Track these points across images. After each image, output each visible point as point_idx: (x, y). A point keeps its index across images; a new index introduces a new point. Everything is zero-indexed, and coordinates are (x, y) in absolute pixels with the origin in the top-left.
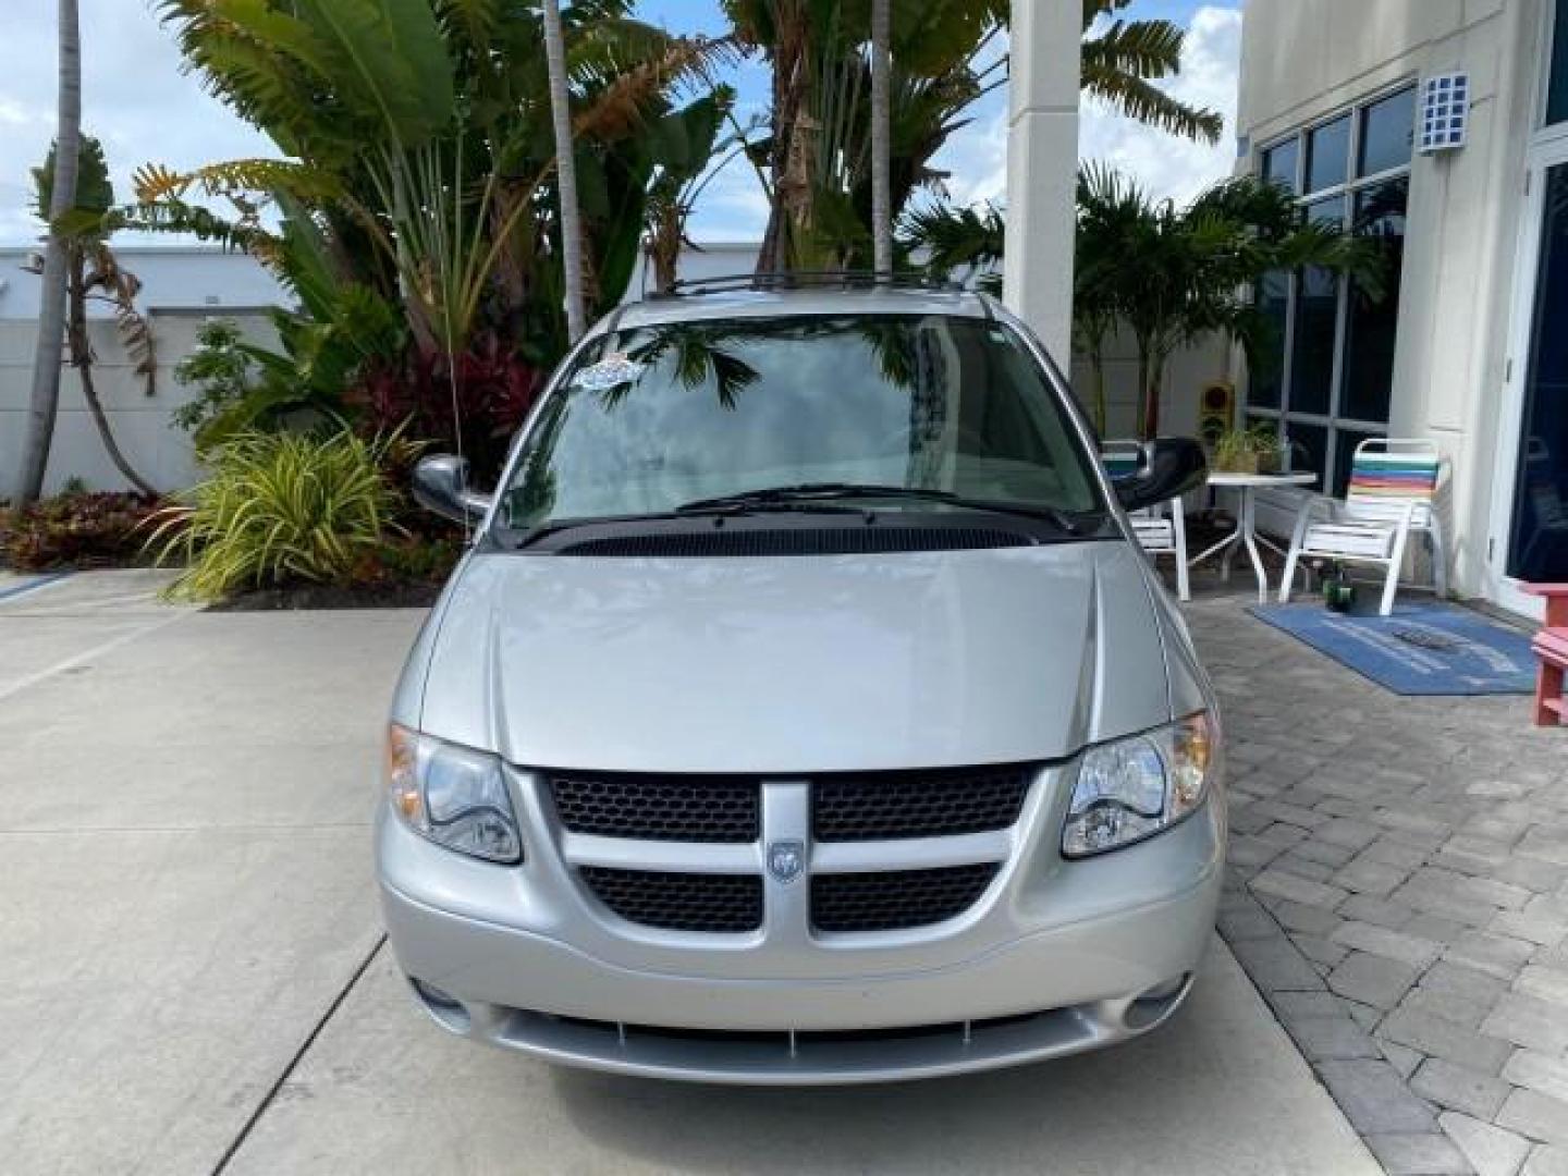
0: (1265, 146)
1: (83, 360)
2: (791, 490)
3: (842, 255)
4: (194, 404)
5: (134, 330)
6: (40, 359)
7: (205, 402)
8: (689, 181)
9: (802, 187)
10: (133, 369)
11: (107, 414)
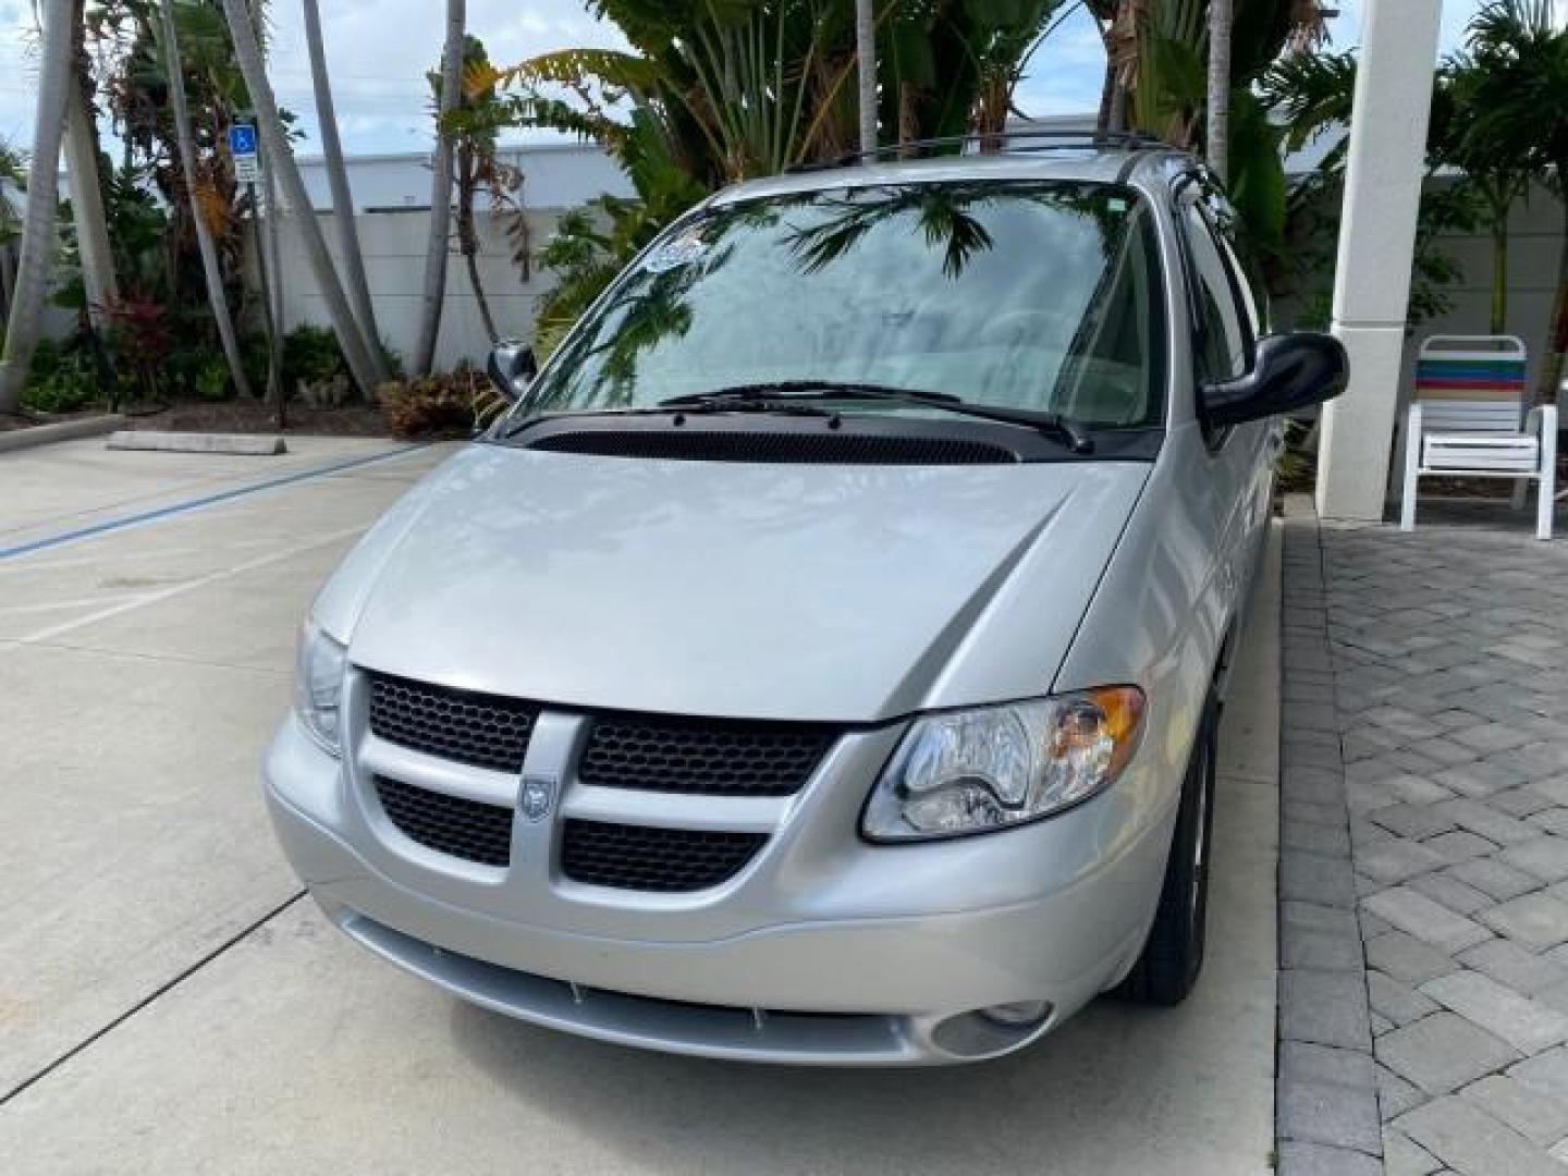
1: (469, 249)
2: (772, 387)
3: (1187, 119)
4: (555, 290)
5: (512, 221)
6: (431, 249)
9: (1131, 41)
10: (511, 257)
11: (488, 300)
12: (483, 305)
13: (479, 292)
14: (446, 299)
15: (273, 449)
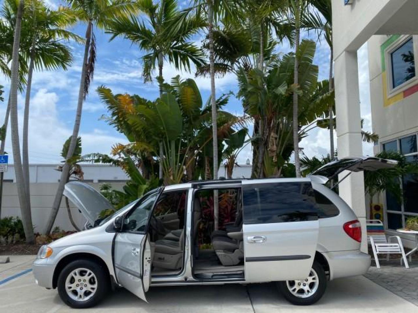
0: (383, 143)
3: (279, 168)
6: (58, 193)
8: (237, 149)
9: (274, 151)
11: (70, 209)
12: (69, 211)
13: (68, 206)
14: (60, 209)
15: (5, 262)
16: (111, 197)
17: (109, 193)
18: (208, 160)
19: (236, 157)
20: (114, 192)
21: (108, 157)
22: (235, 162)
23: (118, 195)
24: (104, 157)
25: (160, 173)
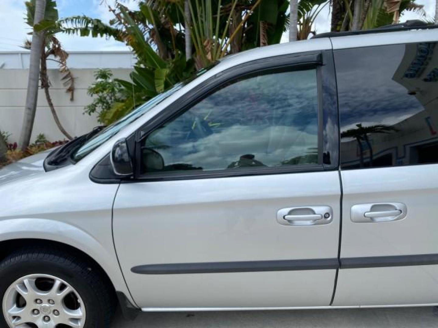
4: (93, 104)
5: (65, 74)
6: (29, 85)
7: (98, 103)
10: (65, 90)
11: (55, 108)
12: (54, 112)
13: (51, 105)
14: (37, 108)
16: (113, 90)
17: (109, 83)
18: (264, 28)
19: (312, 22)
20: (116, 82)
21: (102, 24)
22: (312, 30)
23: (123, 87)
24: (96, 24)
25: (188, 50)
